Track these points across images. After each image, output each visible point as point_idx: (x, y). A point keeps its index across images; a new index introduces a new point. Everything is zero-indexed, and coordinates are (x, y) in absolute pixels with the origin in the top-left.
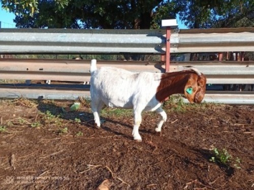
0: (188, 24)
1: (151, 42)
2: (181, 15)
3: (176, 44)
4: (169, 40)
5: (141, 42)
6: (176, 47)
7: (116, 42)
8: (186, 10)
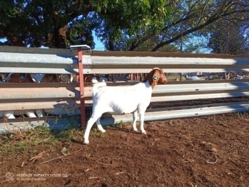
0: (104, 41)
1: (61, 63)
2: (96, 31)
3: (89, 65)
4: (81, 61)
5: (49, 62)
6: (89, 68)
7: (17, 61)
8: (101, 27)
